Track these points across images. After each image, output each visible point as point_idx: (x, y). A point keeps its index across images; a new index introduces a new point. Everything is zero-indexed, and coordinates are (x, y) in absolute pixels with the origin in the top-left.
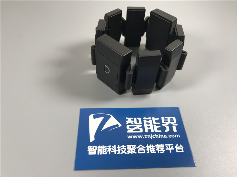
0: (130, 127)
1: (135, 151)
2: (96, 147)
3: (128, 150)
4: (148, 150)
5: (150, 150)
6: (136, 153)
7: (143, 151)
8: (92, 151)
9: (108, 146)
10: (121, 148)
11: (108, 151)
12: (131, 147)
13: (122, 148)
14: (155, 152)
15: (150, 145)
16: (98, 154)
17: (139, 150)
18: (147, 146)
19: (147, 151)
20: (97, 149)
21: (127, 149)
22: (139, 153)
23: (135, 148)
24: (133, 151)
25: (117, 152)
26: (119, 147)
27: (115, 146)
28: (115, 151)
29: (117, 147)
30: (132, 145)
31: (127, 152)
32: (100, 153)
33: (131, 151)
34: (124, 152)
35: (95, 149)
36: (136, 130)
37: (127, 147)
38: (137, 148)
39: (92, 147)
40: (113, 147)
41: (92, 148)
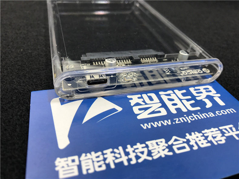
0: (140, 109)
1: (167, 150)
2: (76, 158)
3: (152, 151)
4: (192, 143)
5: (196, 143)
6: (171, 154)
7: (184, 148)
8: (66, 168)
9: (105, 152)
10: (135, 149)
11: (107, 162)
12: (157, 143)
13: (137, 149)
14: (209, 145)
15: (193, 133)
16: (85, 172)
17: (175, 148)
18: (188, 136)
19: (193, 146)
20: (80, 161)
21: (150, 149)
22: (178, 152)
23: (167, 145)
24: (164, 150)
25: (129, 160)
26: (129, 149)
27: (120, 148)
28: (124, 159)
29: (127, 150)
30: (158, 141)
31: (152, 157)
32: (87, 170)
33: (159, 152)
34: (144, 157)
35: (74, 164)
36: (153, 112)
37: (147, 146)
38: (170, 143)
39: (65, 159)
40: (116, 150)
41: (67, 163)
